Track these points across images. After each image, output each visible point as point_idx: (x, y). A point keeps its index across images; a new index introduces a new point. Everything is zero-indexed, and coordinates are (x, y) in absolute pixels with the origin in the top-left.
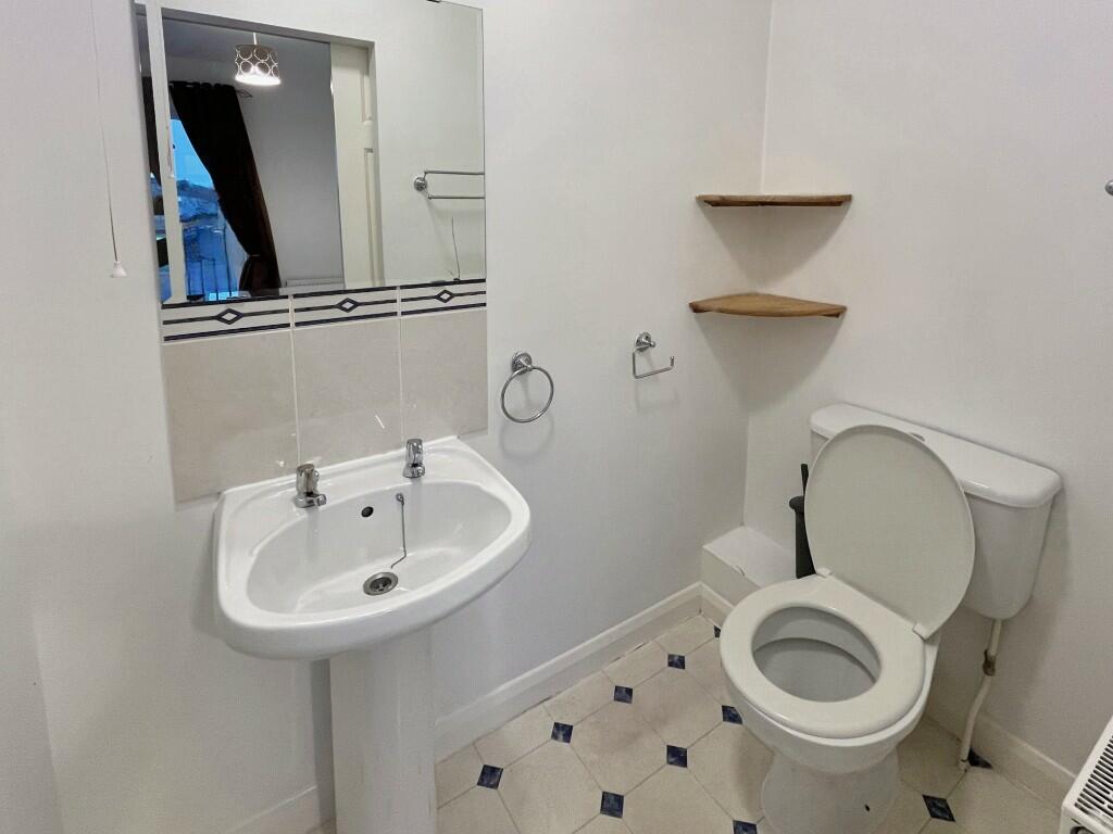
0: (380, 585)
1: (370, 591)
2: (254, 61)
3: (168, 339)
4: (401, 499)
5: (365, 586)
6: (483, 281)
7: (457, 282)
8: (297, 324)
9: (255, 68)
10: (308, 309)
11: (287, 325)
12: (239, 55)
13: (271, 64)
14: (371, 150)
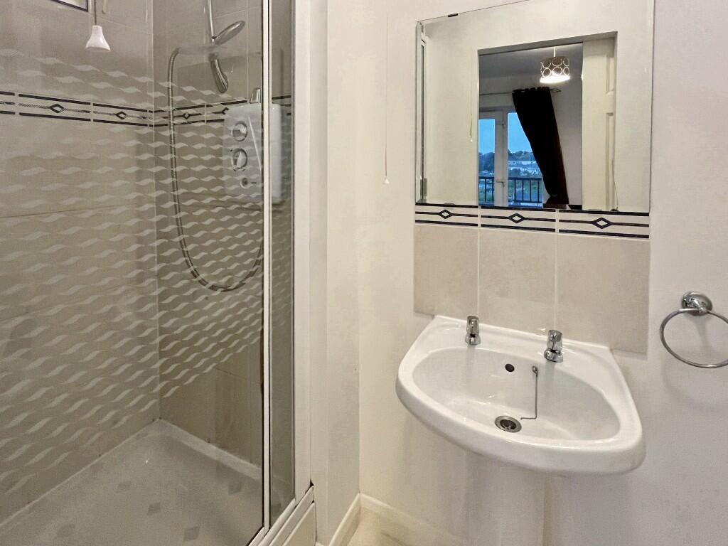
0: (509, 425)
1: (499, 424)
2: (552, 68)
3: (417, 221)
4: (536, 371)
5: (497, 419)
6: (647, 215)
7: (615, 212)
8: (483, 226)
9: (552, 72)
10: (490, 217)
11: (476, 225)
12: (543, 66)
13: (563, 66)
14: (611, 114)
